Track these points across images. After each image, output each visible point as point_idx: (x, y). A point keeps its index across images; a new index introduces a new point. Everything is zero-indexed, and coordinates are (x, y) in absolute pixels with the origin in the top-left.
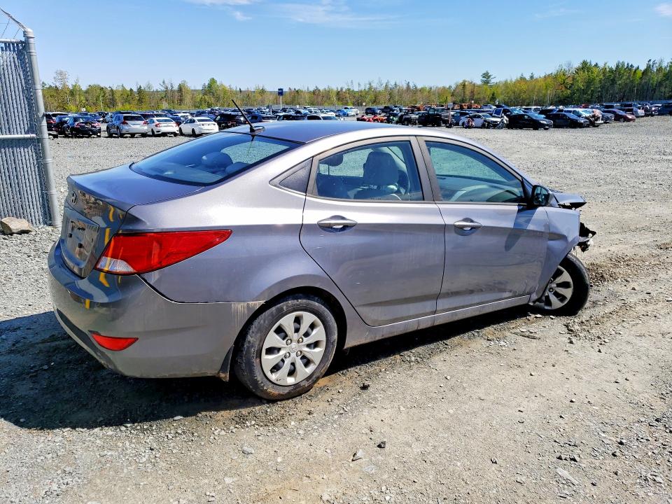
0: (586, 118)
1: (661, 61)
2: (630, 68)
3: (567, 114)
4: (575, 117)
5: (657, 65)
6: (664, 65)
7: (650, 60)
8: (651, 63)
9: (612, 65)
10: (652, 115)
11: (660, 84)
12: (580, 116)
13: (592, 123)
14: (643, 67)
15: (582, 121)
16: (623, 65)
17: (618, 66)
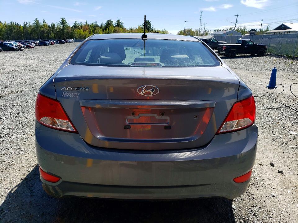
0: (16, 46)
1: (30, 23)
2: (17, 25)
3: (7, 44)
4: (11, 46)
5: (28, 24)
6: (31, 24)
7: (25, 22)
8: (26, 23)
9: (8, 23)
10: (38, 46)
11: (32, 33)
12: (13, 45)
13: (19, 49)
14: (22, 25)
15: (15, 48)
16: (14, 24)
17: (11, 24)
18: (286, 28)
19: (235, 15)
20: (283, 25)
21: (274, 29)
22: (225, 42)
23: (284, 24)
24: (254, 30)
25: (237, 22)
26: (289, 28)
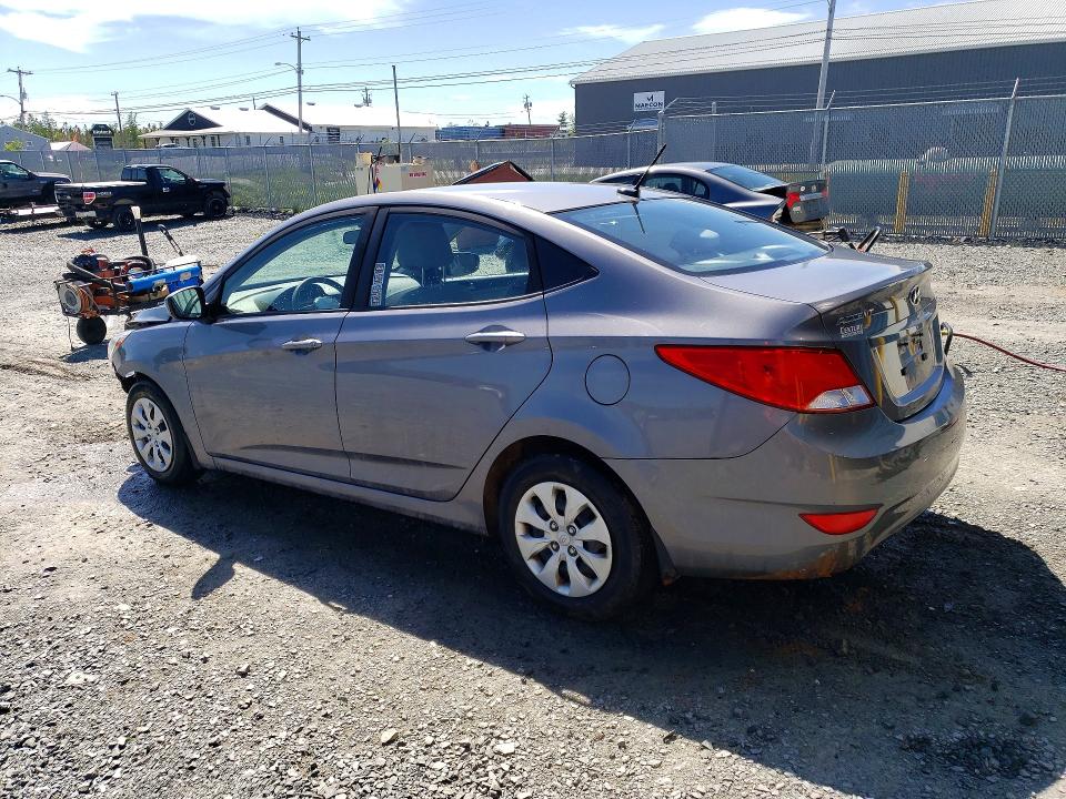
18: (204, 123)
19: (10, 70)
20: (188, 114)
21: (165, 124)
22: (63, 176)
23: (193, 110)
24: (106, 128)
25: (23, 95)
26: (209, 124)
